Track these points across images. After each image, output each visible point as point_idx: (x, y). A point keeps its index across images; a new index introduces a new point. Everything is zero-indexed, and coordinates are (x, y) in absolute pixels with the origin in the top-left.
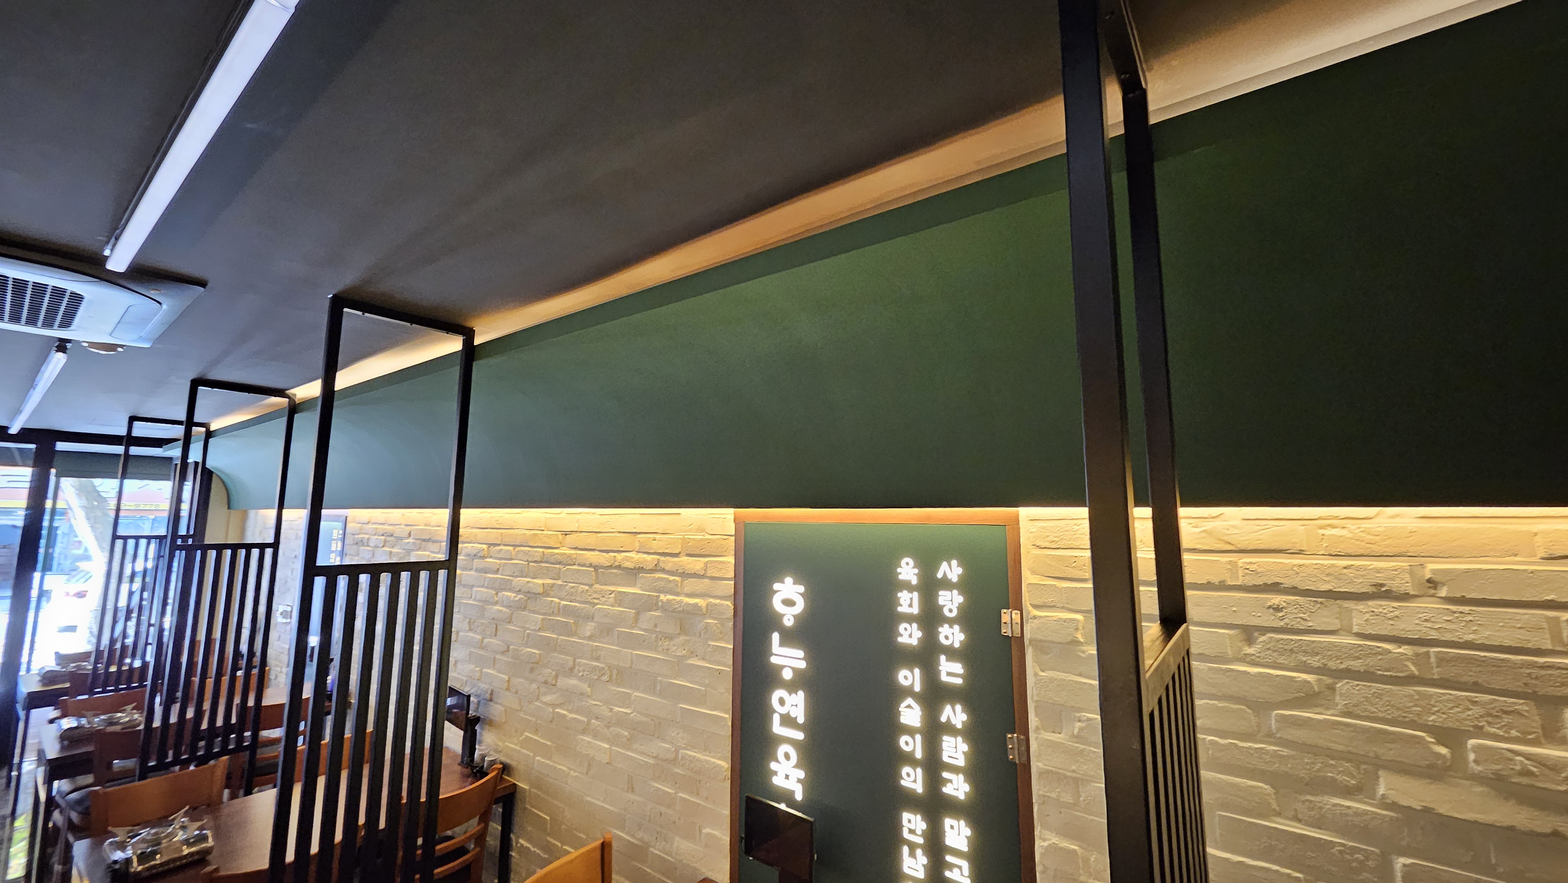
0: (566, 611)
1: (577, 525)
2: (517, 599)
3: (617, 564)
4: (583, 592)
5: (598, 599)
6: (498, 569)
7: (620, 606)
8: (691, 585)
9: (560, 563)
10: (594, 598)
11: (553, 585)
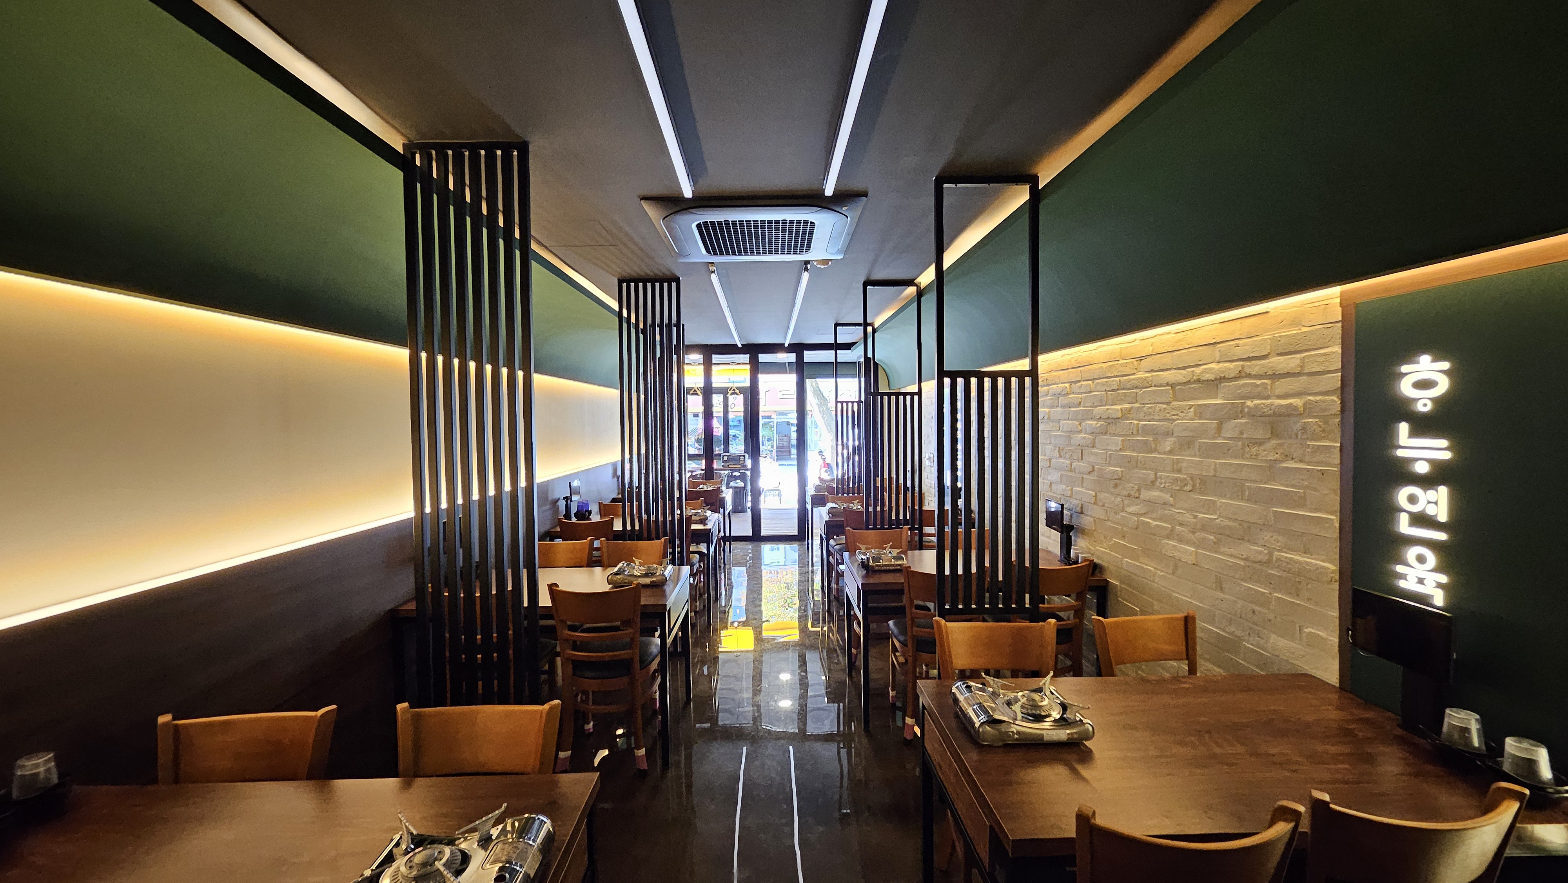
0: (1146, 430)
1: (1151, 348)
2: (1098, 425)
3: (1195, 378)
4: (1160, 410)
5: (1177, 415)
6: (1080, 402)
7: (1200, 418)
8: (1282, 385)
9: (1136, 388)
10: (1174, 415)
11: (1130, 409)
